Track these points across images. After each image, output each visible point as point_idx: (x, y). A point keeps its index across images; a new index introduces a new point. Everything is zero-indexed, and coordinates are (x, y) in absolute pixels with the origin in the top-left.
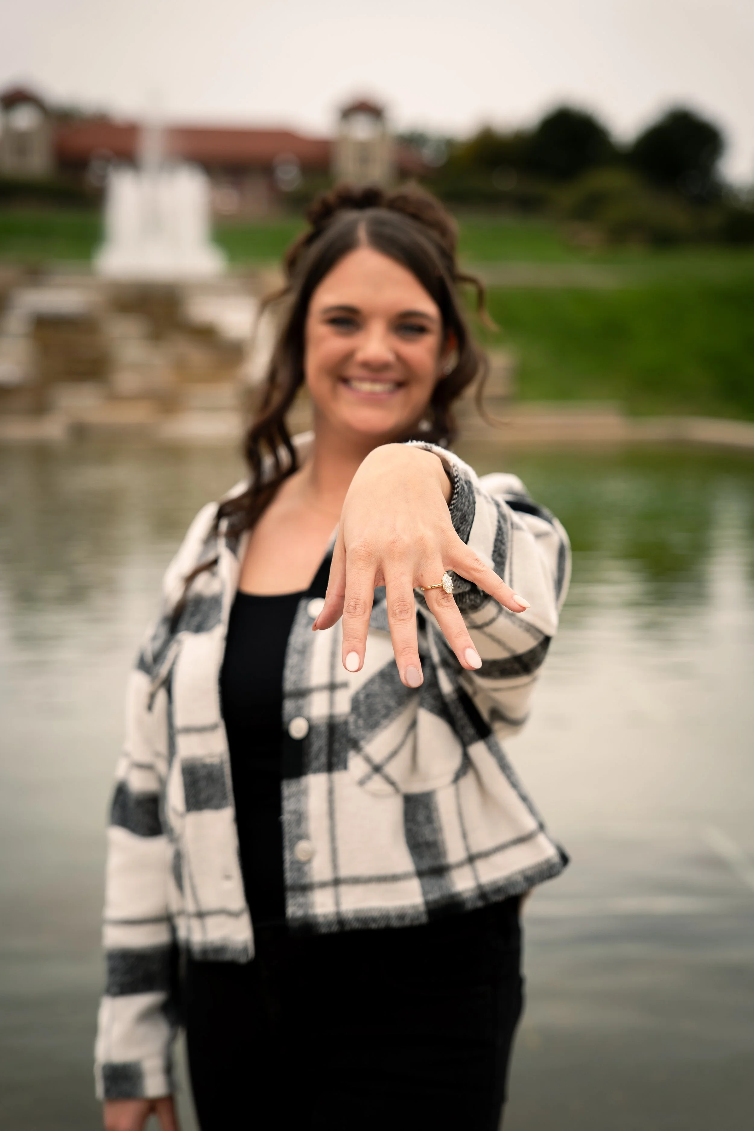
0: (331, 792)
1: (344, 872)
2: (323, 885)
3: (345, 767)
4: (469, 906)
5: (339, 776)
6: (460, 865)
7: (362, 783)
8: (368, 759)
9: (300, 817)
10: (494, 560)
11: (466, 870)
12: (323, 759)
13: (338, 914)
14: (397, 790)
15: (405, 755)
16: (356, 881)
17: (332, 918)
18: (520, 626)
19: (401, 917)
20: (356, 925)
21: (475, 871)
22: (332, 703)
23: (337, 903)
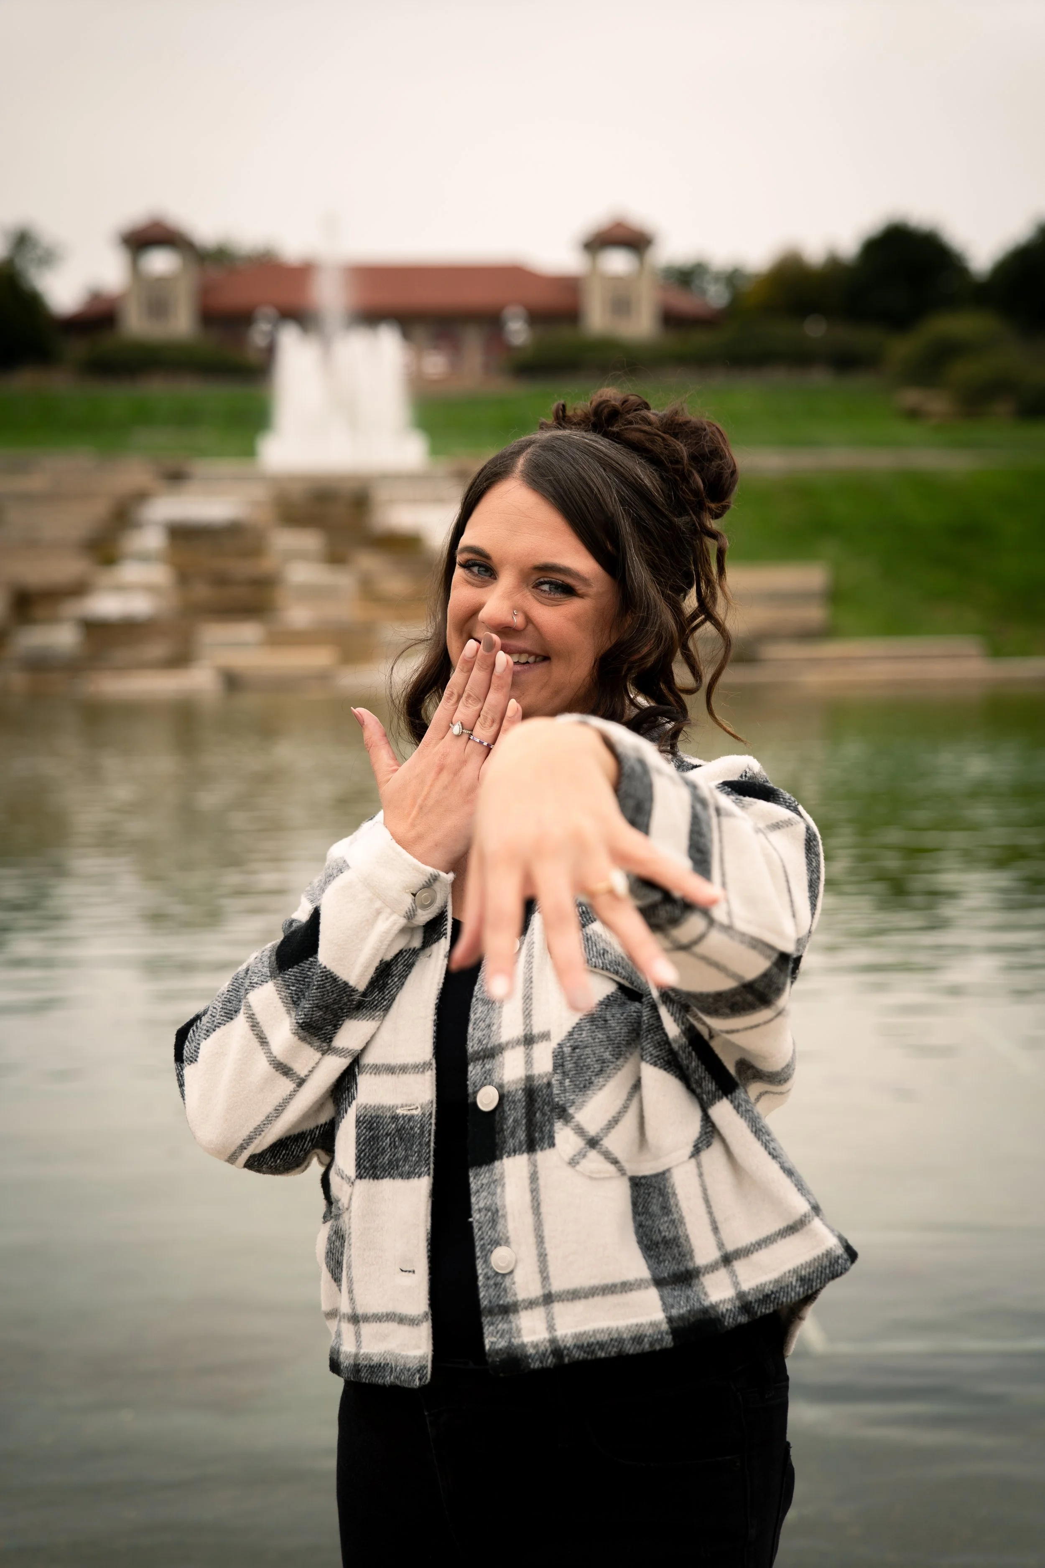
0: (534, 1178)
1: (557, 1286)
2: (531, 1304)
3: (552, 1145)
4: (729, 1322)
5: (543, 1157)
6: (712, 1268)
7: (573, 1162)
8: (580, 1131)
9: (495, 1215)
10: (692, 857)
11: (722, 1274)
12: (521, 1135)
13: (553, 1341)
14: (622, 1171)
15: (629, 1122)
16: (574, 1295)
17: (546, 1346)
18: (742, 942)
19: (638, 1339)
20: (578, 1355)
21: (733, 1274)
22: (529, 1061)
23: (551, 1328)
